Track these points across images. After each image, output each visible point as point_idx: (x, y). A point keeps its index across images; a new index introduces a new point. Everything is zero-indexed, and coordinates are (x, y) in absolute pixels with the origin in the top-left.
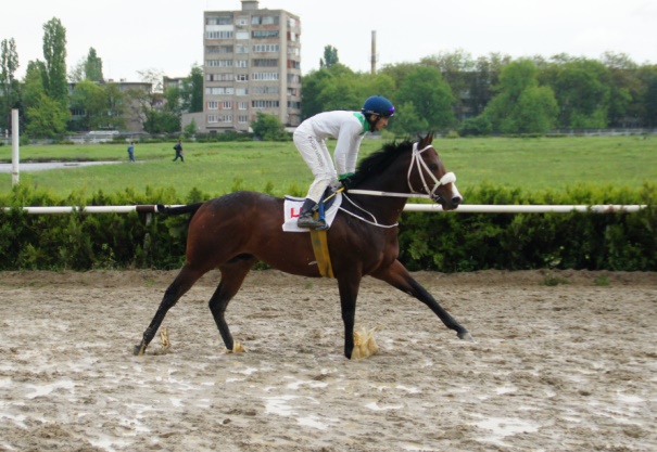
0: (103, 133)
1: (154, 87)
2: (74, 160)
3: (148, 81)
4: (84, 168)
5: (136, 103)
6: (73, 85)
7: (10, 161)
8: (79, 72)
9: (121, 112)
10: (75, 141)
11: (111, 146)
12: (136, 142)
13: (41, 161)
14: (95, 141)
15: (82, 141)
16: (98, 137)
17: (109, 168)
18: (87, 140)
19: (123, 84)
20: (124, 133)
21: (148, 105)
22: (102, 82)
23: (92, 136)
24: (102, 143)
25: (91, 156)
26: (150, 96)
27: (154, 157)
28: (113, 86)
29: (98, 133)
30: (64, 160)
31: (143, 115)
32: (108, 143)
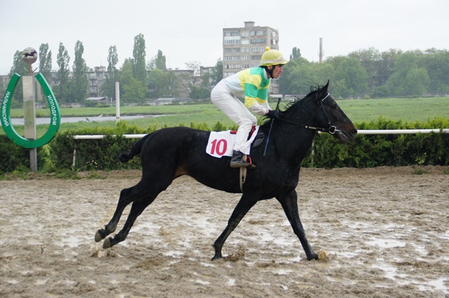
0: (166, 99)
1: (195, 72)
2: (150, 114)
3: (191, 69)
4: (156, 118)
5: (185, 82)
6: (149, 72)
7: (114, 115)
8: (152, 64)
9: (176, 87)
10: (151, 104)
11: (171, 106)
12: (185, 104)
13: (131, 115)
14: (161, 104)
15: (154, 104)
16: (163, 101)
17: (170, 118)
18: (157, 103)
19: (177, 71)
20: (178, 99)
21: (191, 82)
22: (165, 70)
23: (160, 101)
24: (166, 105)
25: (160, 112)
26: (193, 77)
27: (195, 112)
28: (171, 72)
29: (163, 99)
30: (144, 114)
31: (189, 88)
32: (169, 104)
